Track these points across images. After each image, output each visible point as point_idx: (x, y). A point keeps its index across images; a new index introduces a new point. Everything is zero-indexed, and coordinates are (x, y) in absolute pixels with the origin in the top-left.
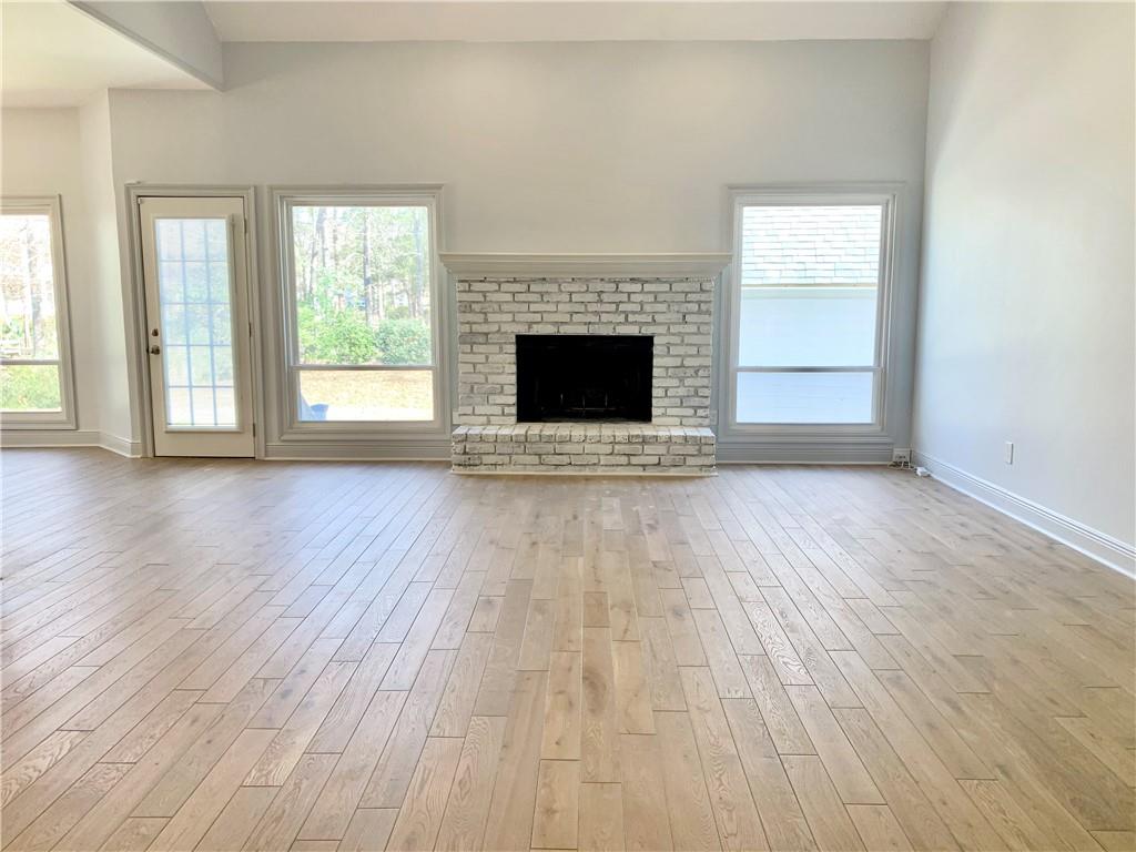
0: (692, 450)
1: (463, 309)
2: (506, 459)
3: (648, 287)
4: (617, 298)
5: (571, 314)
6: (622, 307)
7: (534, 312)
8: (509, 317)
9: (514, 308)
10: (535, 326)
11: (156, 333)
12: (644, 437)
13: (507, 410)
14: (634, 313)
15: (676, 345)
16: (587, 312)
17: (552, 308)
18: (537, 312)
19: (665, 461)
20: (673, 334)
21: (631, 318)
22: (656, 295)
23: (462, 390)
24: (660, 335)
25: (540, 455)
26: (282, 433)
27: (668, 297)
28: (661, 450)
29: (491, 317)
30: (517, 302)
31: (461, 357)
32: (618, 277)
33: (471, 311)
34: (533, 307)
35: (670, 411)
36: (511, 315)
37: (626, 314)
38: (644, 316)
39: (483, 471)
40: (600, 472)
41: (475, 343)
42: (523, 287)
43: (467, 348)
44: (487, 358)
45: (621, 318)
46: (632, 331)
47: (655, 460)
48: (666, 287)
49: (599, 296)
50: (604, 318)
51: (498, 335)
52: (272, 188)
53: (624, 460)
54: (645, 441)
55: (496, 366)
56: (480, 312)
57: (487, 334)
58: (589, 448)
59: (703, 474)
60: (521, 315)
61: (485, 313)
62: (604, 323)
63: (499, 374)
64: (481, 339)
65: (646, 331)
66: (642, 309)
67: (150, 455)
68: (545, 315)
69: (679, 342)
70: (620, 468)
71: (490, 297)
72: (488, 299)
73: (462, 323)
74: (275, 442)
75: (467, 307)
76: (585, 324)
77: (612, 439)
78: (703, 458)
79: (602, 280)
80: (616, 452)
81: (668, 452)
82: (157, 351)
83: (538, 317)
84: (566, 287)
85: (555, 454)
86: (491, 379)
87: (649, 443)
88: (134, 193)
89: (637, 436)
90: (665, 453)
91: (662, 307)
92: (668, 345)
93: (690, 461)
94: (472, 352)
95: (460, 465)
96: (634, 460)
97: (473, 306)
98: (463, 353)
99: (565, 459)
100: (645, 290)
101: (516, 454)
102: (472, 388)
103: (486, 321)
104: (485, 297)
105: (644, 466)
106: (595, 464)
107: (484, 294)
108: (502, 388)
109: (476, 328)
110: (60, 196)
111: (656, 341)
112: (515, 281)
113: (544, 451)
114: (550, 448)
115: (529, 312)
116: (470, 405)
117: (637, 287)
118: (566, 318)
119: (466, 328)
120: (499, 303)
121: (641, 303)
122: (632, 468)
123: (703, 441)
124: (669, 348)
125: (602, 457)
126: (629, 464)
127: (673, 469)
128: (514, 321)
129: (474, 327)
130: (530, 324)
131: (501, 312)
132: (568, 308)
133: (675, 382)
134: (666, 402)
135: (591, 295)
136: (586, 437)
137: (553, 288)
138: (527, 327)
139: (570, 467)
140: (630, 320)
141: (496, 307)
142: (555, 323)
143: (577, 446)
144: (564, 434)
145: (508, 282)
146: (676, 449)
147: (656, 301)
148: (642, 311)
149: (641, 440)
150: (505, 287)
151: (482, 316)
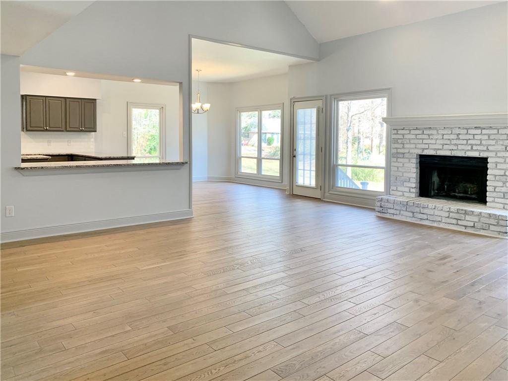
0: (492, 221)
1: (394, 142)
2: (398, 212)
3: (484, 131)
4: (468, 137)
5: (443, 145)
6: (470, 142)
7: (425, 144)
8: (413, 146)
9: (416, 141)
10: (425, 150)
11: (295, 150)
12: (465, 211)
13: (412, 190)
14: (476, 145)
15: (501, 163)
16: (451, 144)
17: (433, 142)
18: (426, 144)
19: (478, 225)
20: (499, 157)
21: (475, 148)
22: (489, 135)
23: (393, 179)
24: (492, 157)
25: (413, 213)
26: (329, 191)
27: (497, 137)
28: (476, 219)
29: (406, 146)
30: (418, 139)
31: (393, 164)
32: (467, 126)
33: (398, 143)
34: (425, 141)
35: (496, 200)
36: (414, 145)
37: (472, 145)
38: (482, 147)
39: (388, 216)
40: (442, 225)
41: (398, 157)
42: (420, 132)
43: (395, 160)
44: (403, 164)
45: (469, 147)
46: (475, 154)
47: (472, 224)
48: (495, 131)
49: (458, 136)
50: (460, 147)
51: (408, 154)
52: (331, 95)
53: (454, 221)
54: (466, 213)
55: (407, 168)
56: (401, 143)
57: (404, 153)
58: (437, 213)
59: (500, 236)
60: (418, 145)
61: (403, 144)
62: (459, 150)
63: (408, 172)
64: (401, 156)
65: (484, 155)
66: (481, 142)
67: (291, 193)
68: (430, 145)
69: (502, 162)
70: (452, 225)
71: (406, 136)
72: (405, 137)
73: (394, 148)
74: (327, 194)
75: (396, 141)
76: (450, 150)
77: (448, 210)
78: (500, 227)
79: (459, 128)
80: (450, 216)
81: (479, 221)
82: (295, 156)
83: (427, 146)
84: (441, 132)
85: (420, 213)
86: (405, 174)
87: (468, 214)
88: (292, 101)
89: (462, 210)
90: (477, 221)
91: (493, 142)
92: (496, 163)
93: (492, 228)
94: (397, 161)
95: (379, 212)
96: (460, 222)
97: (399, 140)
98: (393, 162)
99: (425, 217)
100: (483, 133)
101: (403, 211)
102: (397, 178)
103: (403, 148)
104: (403, 136)
105: (466, 226)
106: (439, 221)
107: (403, 135)
108: (410, 179)
109: (399, 151)
110: (283, 103)
111: (489, 160)
112: (417, 129)
113: (415, 211)
114: (418, 210)
115: (423, 143)
116: (395, 186)
117: (479, 131)
118: (441, 147)
119: (395, 151)
120: (410, 139)
121: (481, 140)
122: (459, 226)
123: (500, 218)
124: (496, 165)
125: (443, 218)
126: (457, 224)
127: (482, 231)
128: (416, 148)
129: (398, 150)
130: (423, 149)
131: (410, 143)
132: (442, 142)
133: (501, 184)
134: (495, 194)
135: (453, 136)
136: (435, 206)
137: (434, 132)
138: (421, 151)
139: (427, 221)
140: (474, 149)
141: (408, 141)
142: (435, 149)
143: (431, 210)
144: (425, 204)
145: (414, 129)
146: (483, 220)
147: (489, 139)
148: (481, 144)
149: (464, 212)
150: (412, 132)
151: (402, 145)
